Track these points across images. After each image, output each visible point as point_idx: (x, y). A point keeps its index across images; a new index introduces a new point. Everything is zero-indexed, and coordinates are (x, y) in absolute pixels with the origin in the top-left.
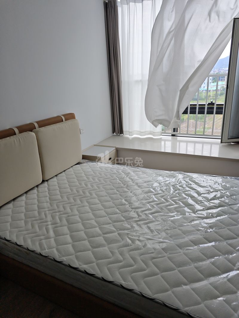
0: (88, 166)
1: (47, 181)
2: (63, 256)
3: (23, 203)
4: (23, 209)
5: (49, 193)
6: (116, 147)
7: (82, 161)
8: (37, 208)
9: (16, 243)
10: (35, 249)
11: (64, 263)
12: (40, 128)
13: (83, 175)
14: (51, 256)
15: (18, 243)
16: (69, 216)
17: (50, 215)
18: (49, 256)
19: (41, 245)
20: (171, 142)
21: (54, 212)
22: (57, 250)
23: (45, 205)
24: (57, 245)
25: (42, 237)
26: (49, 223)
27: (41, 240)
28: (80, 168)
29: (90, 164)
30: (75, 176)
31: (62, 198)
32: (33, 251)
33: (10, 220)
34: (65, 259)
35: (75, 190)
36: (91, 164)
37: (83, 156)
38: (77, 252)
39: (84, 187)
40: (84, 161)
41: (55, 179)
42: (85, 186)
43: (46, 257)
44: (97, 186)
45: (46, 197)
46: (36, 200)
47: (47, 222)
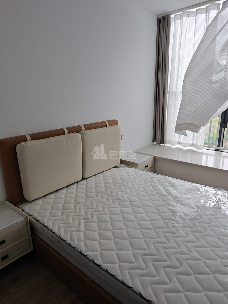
0: (125, 170)
1: (86, 179)
2: (89, 251)
3: (63, 196)
4: (62, 201)
5: (86, 190)
6: (153, 156)
7: (120, 165)
8: (73, 202)
9: (51, 229)
10: (65, 239)
11: (89, 257)
13: (119, 178)
14: (79, 248)
15: (53, 230)
16: (100, 214)
17: (84, 210)
18: (76, 248)
19: (71, 236)
20: (214, 157)
21: (88, 208)
22: (85, 243)
23: (81, 200)
24: (86, 240)
25: (74, 229)
26: (82, 217)
27: (72, 231)
28: (116, 171)
30: (112, 178)
31: (97, 197)
32: (64, 240)
33: (50, 208)
34: (90, 254)
35: (109, 191)
36: (128, 169)
38: (102, 249)
41: (93, 178)
42: (119, 189)
43: (74, 248)
44: (130, 191)
45: (83, 193)
46: (74, 195)
47: (80, 216)
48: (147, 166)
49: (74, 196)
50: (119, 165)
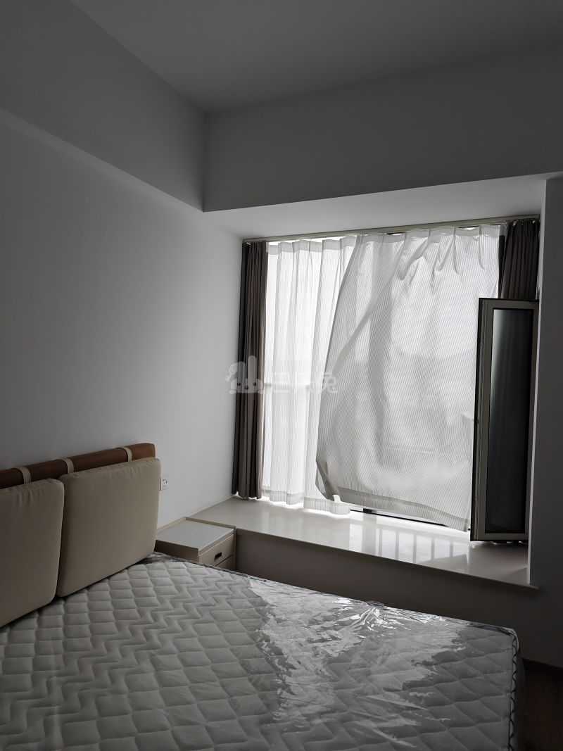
0: (168, 570)
1: (65, 598)
5: (64, 631)
6: (235, 528)
7: (154, 555)
8: (30, 667)
12: (75, 473)
13: (151, 590)
16: (103, 694)
17: (60, 687)
21: (70, 681)
23: (51, 659)
25: (33, 745)
26: (56, 708)
28: (145, 573)
29: (170, 566)
30: (133, 591)
31: (94, 647)
35: (127, 628)
36: (174, 564)
37: (157, 542)
39: (149, 623)
40: (158, 555)
41: (84, 596)
42: (152, 620)
44: (180, 624)
45: (58, 639)
46: (32, 645)
47: (49, 705)
48: (219, 555)
49: (31, 648)
50: (152, 556)
